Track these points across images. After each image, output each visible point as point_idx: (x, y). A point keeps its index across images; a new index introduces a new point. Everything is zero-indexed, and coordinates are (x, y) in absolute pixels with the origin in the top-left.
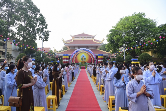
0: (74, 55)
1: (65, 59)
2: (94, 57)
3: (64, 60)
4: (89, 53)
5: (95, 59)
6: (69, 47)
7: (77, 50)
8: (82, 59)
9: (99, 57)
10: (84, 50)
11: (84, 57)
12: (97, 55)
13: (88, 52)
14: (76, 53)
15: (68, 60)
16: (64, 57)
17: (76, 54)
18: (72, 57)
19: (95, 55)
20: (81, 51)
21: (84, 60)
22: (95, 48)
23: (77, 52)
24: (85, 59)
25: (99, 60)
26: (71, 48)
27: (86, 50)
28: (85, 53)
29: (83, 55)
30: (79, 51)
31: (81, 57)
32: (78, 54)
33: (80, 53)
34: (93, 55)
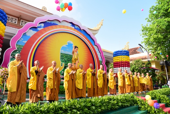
2: (100, 58)
4: (88, 41)
10: (73, 25)
17: (41, 32)
20: (64, 26)
27: (79, 30)
28: (75, 37)
29: (68, 42)
30: (57, 25)
31: (60, 51)
32: (51, 37)
33: (58, 34)
34: (98, 52)
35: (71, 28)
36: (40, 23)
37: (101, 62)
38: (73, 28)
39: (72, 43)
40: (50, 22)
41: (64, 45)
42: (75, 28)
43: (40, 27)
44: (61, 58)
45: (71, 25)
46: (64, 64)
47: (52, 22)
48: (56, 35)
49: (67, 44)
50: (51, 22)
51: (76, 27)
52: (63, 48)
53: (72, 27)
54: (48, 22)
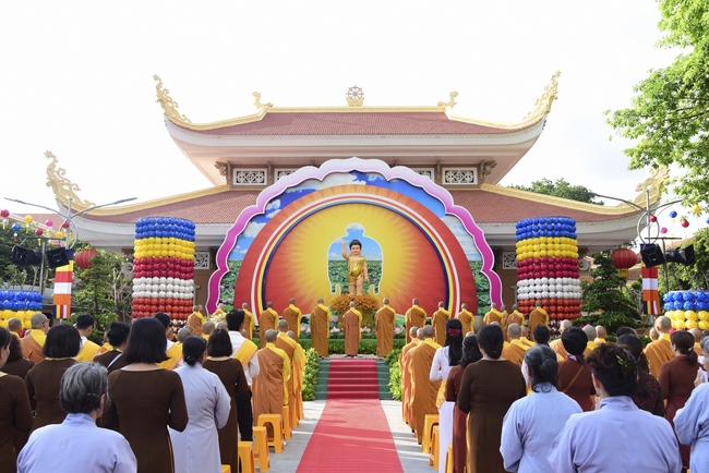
0: (254, 230)
1: (153, 267)
2: (471, 251)
3: (143, 288)
4: (419, 208)
5: (485, 278)
6: (219, 165)
7: (284, 182)
8: (338, 270)
9: (527, 249)
10: (361, 175)
11: (368, 254)
12: (509, 229)
13: (410, 202)
14: (283, 215)
15: (182, 289)
16: (141, 249)
17: (276, 221)
18: (241, 252)
19: (487, 229)
20: (333, 189)
21: (366, 285)
22: (472, 178)
23: (287, 198)
24: (374, 270)
25: (527, 289)
26: (239, 180)
27: (382, 183)
28: (371, 207)
29: (349, 227)
30: (314, 190)
31: (328, 255)
32: (300, 227)
33: (318, 214)
34: (462, 235)
35: (355, 186)
36: (271, 202)
37: (474, 266)
38: (363, 183)
39: (360, 226)
40: (294, 190)
41: (338, 239)
42: (369, 183)
43: (273, 210)
44: (331, 274)
45: (355, 177)
46: (339, 287)
47: (301, 189)
48: (312, 218)
49: (347, 234)
50: (297, 189)
51: (371, 178)
52: (334, 247)
53: (358, 182)
54: (289, 191)
